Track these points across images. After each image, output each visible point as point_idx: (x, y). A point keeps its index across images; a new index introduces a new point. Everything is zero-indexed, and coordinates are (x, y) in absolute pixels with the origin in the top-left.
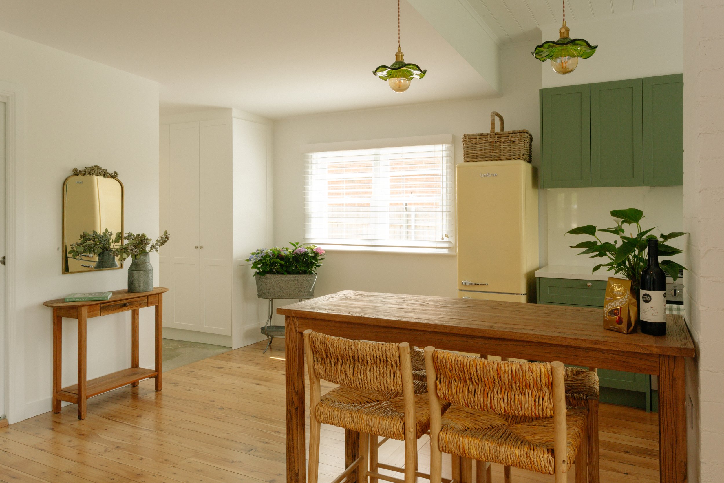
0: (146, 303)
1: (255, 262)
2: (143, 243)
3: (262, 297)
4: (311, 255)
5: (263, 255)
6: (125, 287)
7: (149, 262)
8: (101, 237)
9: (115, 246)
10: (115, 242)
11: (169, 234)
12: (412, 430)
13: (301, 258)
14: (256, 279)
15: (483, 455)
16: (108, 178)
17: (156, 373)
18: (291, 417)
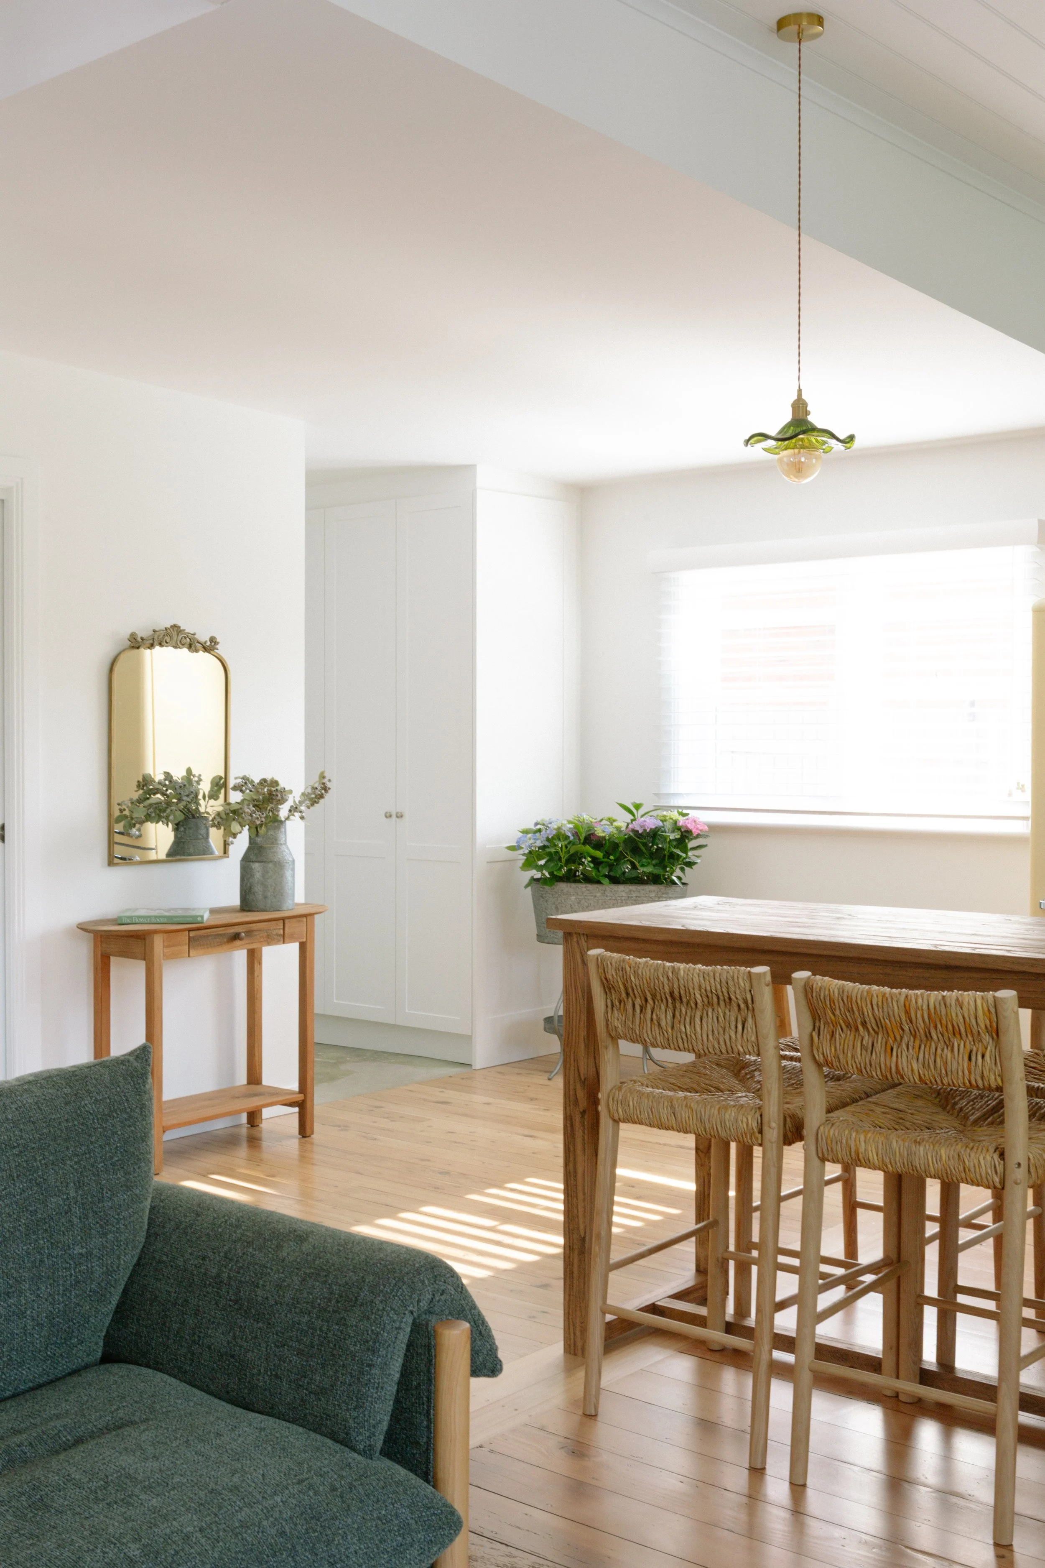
0: (280, 935)
1: (530, 852)
2: (272, 798)
3: (546, 941)
4: (672, 836)
5: (550, 834)
6: (235, 900)
7: (285, 844)
8: (180, 787)
9: (210, 807)
10: (210, 797)
11: (330, 781)
12: (774, 1125)
13: (645, 845)
14: (533, 896)
15: (888, 1161)
16: (197, 651)
17: (301, 1097)
18: (572, 1126)
